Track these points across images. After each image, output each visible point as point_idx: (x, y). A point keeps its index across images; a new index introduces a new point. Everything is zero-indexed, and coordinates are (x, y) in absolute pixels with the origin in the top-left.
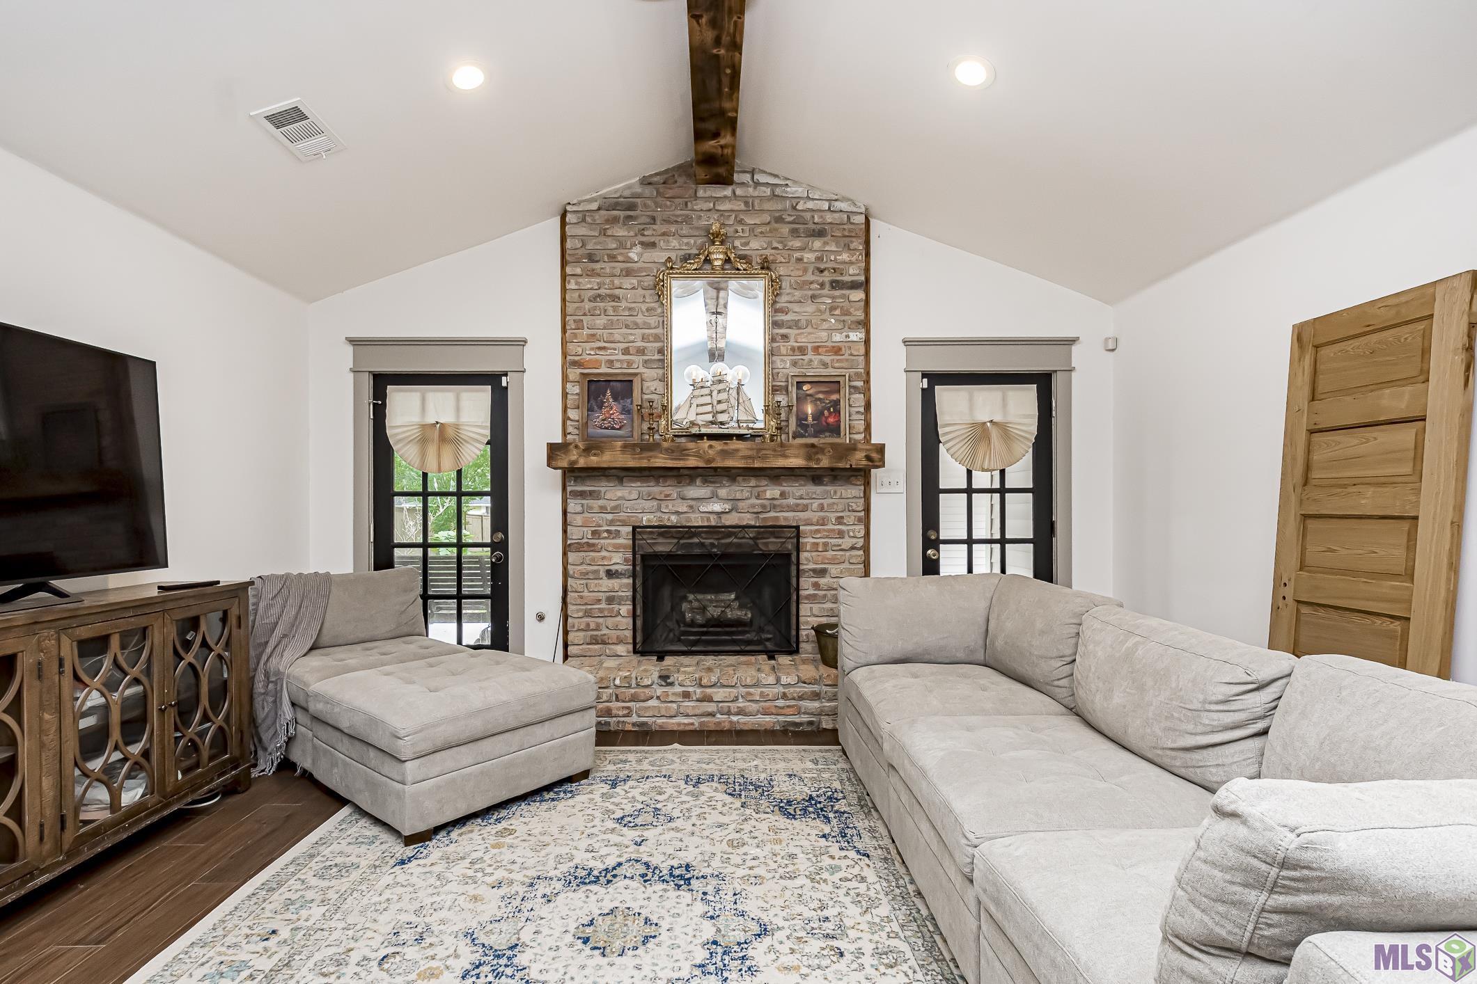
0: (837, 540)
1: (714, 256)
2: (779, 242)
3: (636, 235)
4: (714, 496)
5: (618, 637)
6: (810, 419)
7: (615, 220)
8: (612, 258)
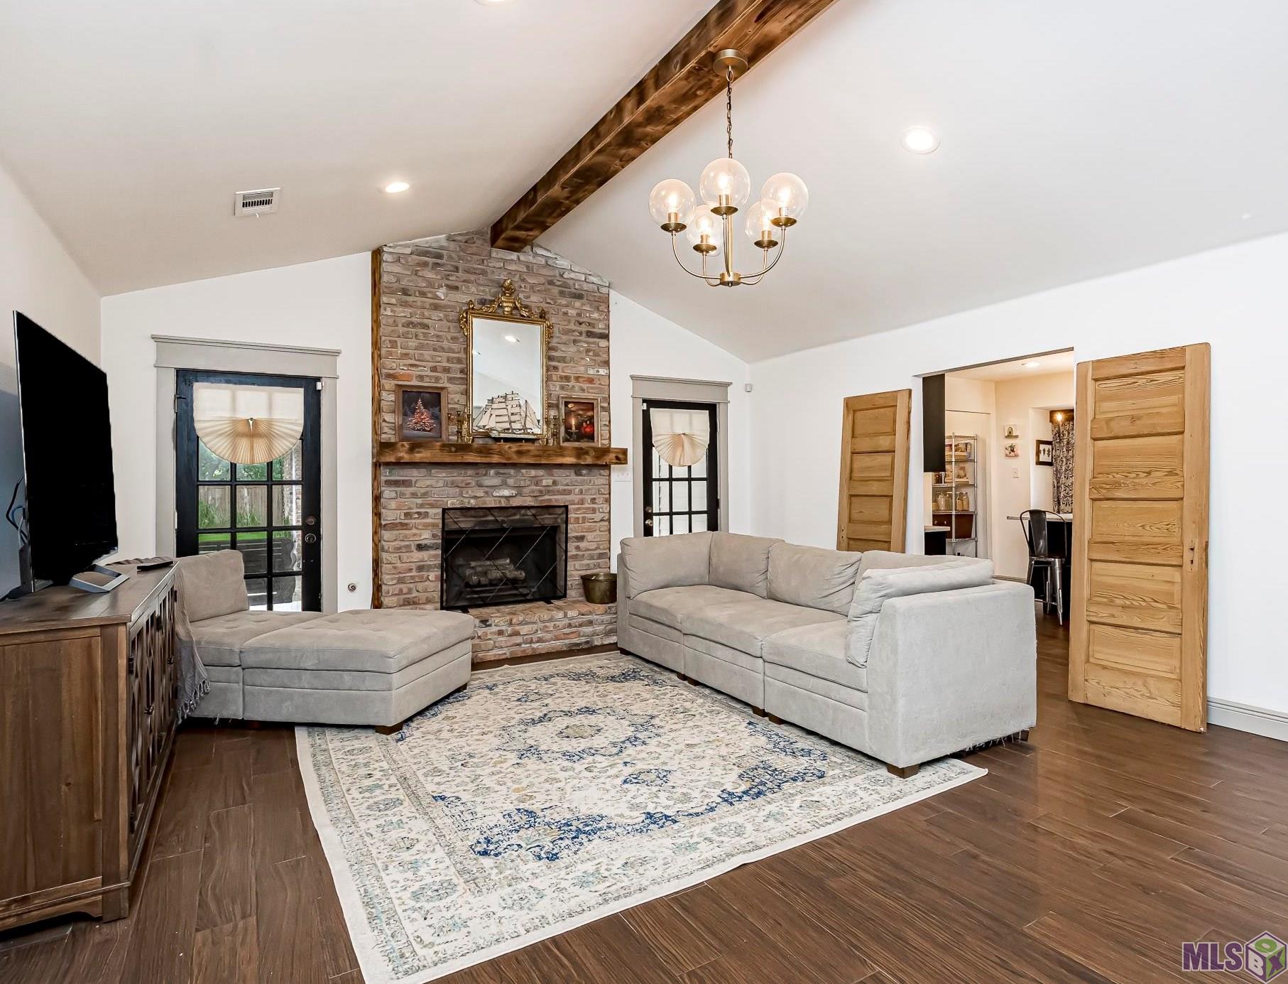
0: (591, 515)
1: (505, 304)
2: (552, 299)
3: (442, 279)
4: (504, 484)
5: (427, 598)
6: (574, 428)
7: (425, 264)
8: (423, 294)
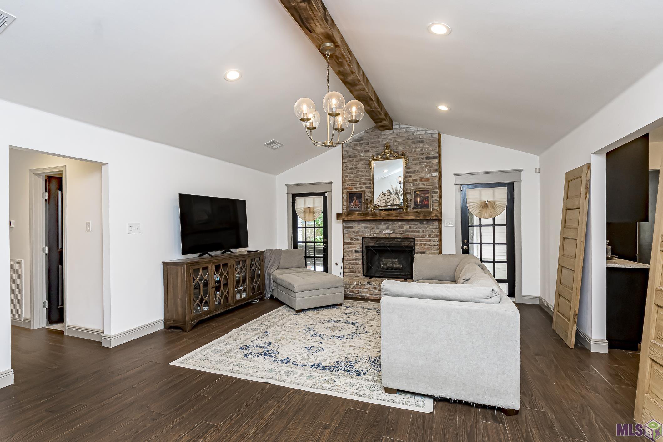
0: (428, 242)
1: (387, 153)
2: (408, 146)
3: (363, 149)
4: (387, 228)
5: (358, 271)
6: (419, 203)
7: (357, 145)
8: (356, 156)
